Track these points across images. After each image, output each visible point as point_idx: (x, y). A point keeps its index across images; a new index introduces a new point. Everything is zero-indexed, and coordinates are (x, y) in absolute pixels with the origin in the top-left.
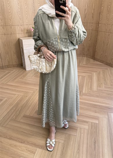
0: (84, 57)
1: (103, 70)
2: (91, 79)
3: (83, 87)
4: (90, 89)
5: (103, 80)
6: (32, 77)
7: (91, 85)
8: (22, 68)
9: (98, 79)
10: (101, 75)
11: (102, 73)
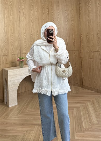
0: (72, 85)
1: (96, 99)
2: (87, 110)
3: (81, 120)
4: (90, 122)
5: (99, 109)
6: (17, 115)
7: (89, 117)
8: (4, 105)
9: (95, 110)
10: (96, 105)
11: (95, 102)
